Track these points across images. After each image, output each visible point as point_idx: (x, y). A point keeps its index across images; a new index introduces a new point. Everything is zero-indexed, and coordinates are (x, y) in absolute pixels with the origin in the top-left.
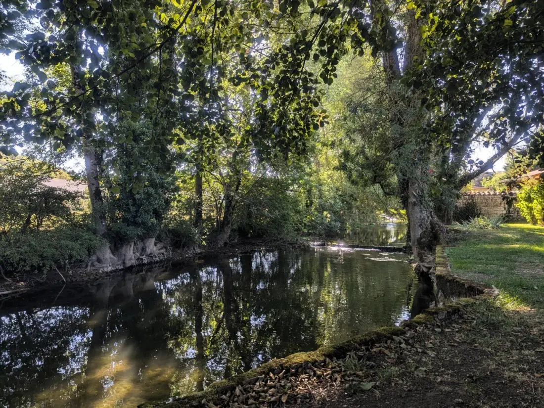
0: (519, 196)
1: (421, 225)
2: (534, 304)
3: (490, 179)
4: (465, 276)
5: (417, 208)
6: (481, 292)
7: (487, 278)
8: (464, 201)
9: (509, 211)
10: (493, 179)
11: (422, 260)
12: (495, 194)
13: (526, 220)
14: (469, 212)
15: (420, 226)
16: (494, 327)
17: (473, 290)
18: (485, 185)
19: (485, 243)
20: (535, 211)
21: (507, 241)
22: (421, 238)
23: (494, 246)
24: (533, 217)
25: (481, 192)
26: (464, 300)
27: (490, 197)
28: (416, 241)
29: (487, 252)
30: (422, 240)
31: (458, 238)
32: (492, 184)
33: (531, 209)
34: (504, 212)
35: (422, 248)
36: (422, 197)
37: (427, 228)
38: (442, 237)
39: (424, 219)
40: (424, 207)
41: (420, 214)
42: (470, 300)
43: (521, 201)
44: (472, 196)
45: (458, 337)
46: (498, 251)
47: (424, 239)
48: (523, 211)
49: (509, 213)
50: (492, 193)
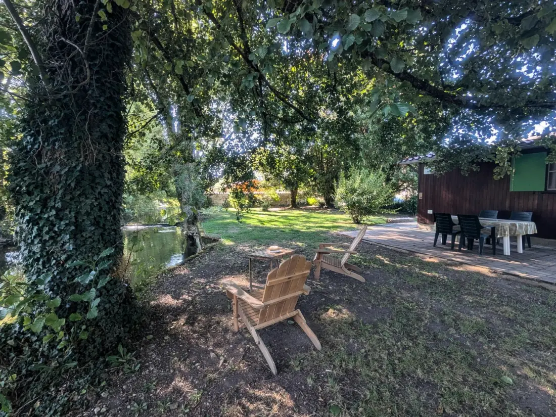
2: (234, 241)
4: (212, 236)
6: (218, 241)
7: (219, 236)
11: (189, 230)
14: (209, 203)
16: (222, 250)
17: (215, 240)
19: (217, 220)
21: (225, 218)
23: (221, 221)
26: (213, 244)
29: (218, 224)
31: (206, 218)
35: (189, 224)
38: (198, 218)
42: (215, 243)
45: (214, 254)
46: (222, 224)
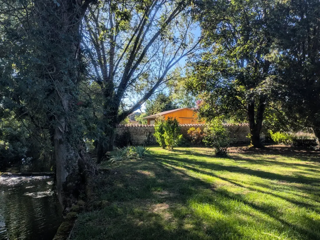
0: (155, 128)
1: (68, 167)
3: (139, 116)
5: (63, 147)
8: (123, 131)
9: (149, 138)
10: (140, 116)
12: (141, 126)
13: (159, 145)
14: (126, 138)
15: (66, 168)
18: (136, 120)
20: (165, 140)
22: (66, 183)
24: (163, 142)
25: (133, 125)
27: (139, 128)
28: (61, 186)
30: (68, 185)
32: (140, 119)
33: (162, 138)
34: (146, 138)
35: (68, 195)
36: (69, 133)
37: (74, 170)
38: (89, 180)
39: (71, 159)
40: (72, 146)
41: (66, 154)
43: (156, 132)
44: (128, 127)
47: (70, 184)
48: (158, 139)
49: (149, 139)
50: (140, 125)
